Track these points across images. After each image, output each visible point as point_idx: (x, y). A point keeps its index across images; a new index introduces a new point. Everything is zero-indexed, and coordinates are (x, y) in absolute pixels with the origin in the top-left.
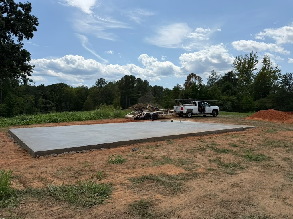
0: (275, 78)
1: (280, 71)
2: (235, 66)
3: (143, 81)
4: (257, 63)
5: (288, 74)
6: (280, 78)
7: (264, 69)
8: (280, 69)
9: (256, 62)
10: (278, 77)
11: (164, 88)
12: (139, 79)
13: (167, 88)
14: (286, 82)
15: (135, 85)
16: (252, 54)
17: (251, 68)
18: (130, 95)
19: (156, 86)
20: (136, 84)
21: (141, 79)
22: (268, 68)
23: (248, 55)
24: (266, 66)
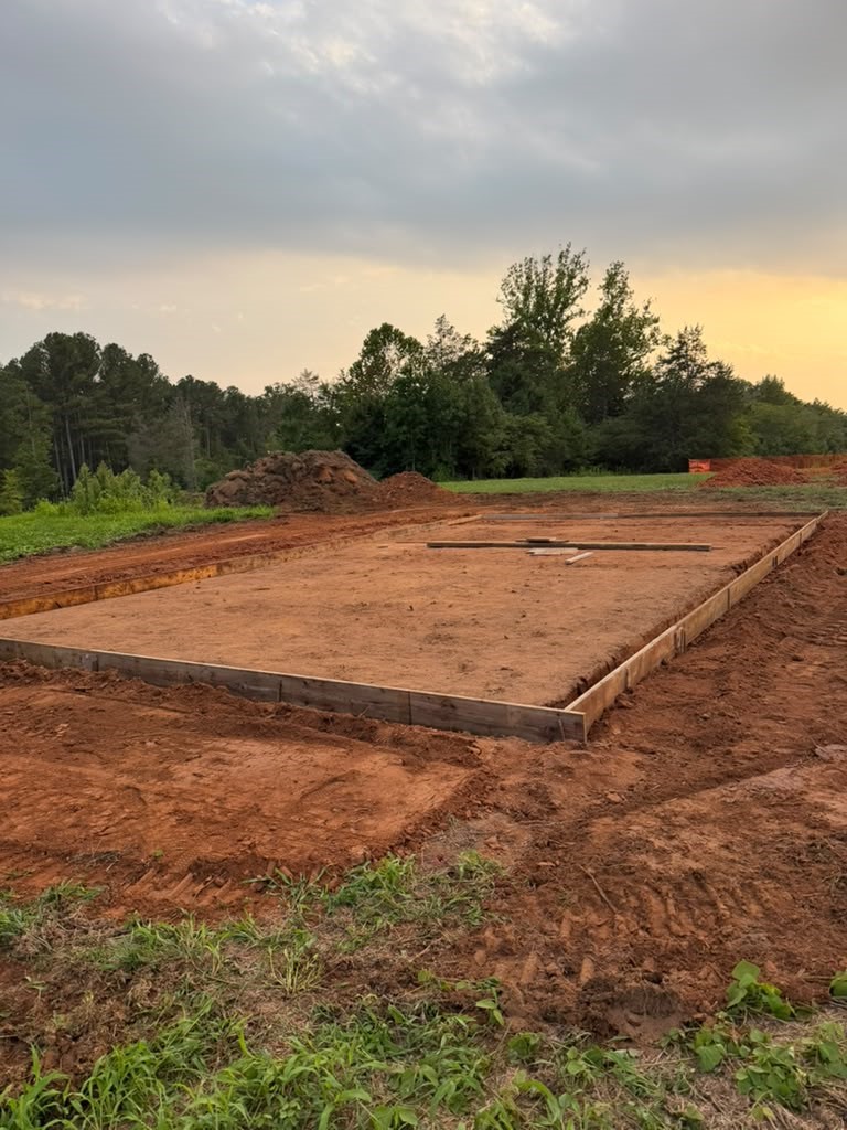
0: (640, 345)
1: (656, 321)
2: (509, 302)
3: (135, 358)
4: (584, 292)
5: (689, 329)
6: (656, 347)
7: (606, 311)
8: (656, 316)
9: (583, 287)
10: (651, 343)
11: (223, 387)
12: (113, 350)
13: (233, 388)
14: (683, 356)
15: (97, 378)
16: (567, 258)
17: (566, 306)
18: (84, 423)
19: (190, 378)
20: (101, 373)
21: (122, 351)
22: (619, 308)
23: (551, 260)
24: (613, 303)
